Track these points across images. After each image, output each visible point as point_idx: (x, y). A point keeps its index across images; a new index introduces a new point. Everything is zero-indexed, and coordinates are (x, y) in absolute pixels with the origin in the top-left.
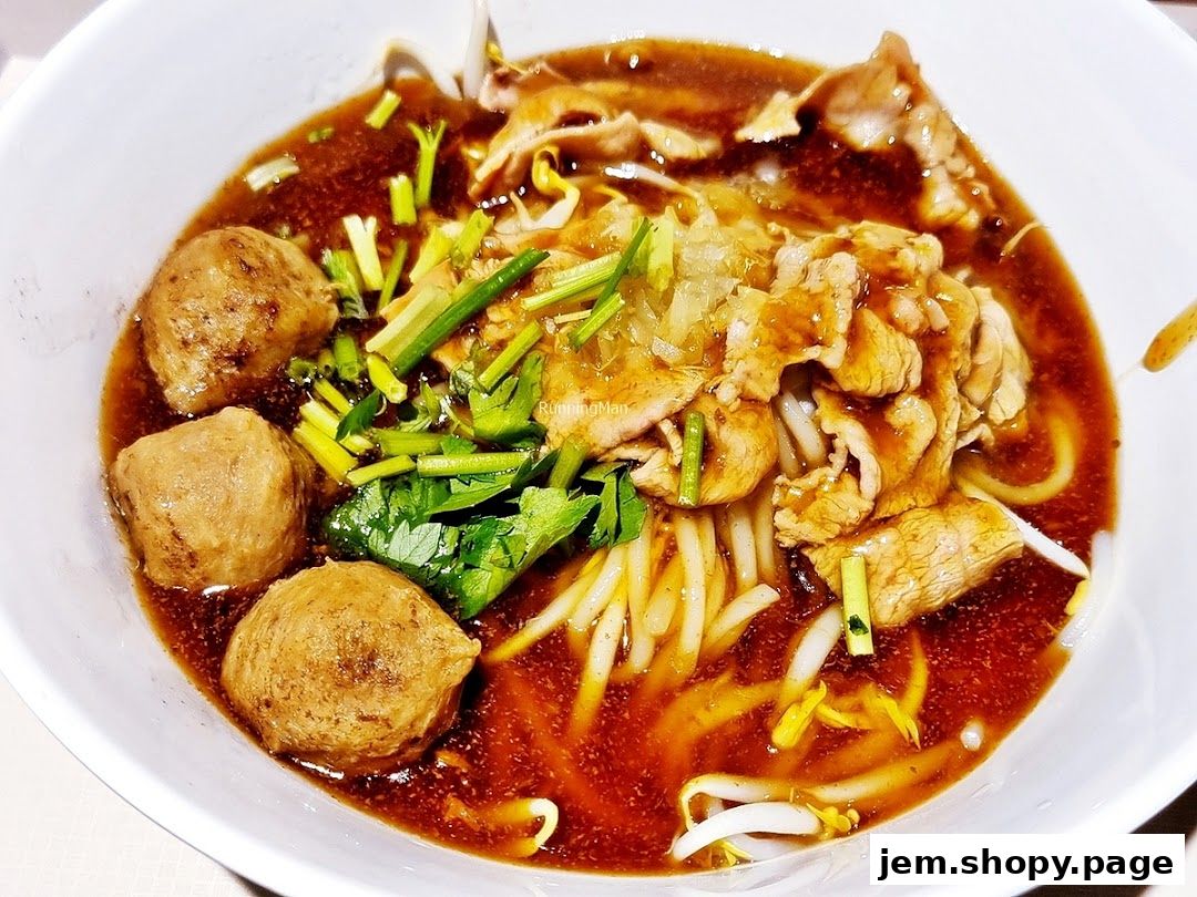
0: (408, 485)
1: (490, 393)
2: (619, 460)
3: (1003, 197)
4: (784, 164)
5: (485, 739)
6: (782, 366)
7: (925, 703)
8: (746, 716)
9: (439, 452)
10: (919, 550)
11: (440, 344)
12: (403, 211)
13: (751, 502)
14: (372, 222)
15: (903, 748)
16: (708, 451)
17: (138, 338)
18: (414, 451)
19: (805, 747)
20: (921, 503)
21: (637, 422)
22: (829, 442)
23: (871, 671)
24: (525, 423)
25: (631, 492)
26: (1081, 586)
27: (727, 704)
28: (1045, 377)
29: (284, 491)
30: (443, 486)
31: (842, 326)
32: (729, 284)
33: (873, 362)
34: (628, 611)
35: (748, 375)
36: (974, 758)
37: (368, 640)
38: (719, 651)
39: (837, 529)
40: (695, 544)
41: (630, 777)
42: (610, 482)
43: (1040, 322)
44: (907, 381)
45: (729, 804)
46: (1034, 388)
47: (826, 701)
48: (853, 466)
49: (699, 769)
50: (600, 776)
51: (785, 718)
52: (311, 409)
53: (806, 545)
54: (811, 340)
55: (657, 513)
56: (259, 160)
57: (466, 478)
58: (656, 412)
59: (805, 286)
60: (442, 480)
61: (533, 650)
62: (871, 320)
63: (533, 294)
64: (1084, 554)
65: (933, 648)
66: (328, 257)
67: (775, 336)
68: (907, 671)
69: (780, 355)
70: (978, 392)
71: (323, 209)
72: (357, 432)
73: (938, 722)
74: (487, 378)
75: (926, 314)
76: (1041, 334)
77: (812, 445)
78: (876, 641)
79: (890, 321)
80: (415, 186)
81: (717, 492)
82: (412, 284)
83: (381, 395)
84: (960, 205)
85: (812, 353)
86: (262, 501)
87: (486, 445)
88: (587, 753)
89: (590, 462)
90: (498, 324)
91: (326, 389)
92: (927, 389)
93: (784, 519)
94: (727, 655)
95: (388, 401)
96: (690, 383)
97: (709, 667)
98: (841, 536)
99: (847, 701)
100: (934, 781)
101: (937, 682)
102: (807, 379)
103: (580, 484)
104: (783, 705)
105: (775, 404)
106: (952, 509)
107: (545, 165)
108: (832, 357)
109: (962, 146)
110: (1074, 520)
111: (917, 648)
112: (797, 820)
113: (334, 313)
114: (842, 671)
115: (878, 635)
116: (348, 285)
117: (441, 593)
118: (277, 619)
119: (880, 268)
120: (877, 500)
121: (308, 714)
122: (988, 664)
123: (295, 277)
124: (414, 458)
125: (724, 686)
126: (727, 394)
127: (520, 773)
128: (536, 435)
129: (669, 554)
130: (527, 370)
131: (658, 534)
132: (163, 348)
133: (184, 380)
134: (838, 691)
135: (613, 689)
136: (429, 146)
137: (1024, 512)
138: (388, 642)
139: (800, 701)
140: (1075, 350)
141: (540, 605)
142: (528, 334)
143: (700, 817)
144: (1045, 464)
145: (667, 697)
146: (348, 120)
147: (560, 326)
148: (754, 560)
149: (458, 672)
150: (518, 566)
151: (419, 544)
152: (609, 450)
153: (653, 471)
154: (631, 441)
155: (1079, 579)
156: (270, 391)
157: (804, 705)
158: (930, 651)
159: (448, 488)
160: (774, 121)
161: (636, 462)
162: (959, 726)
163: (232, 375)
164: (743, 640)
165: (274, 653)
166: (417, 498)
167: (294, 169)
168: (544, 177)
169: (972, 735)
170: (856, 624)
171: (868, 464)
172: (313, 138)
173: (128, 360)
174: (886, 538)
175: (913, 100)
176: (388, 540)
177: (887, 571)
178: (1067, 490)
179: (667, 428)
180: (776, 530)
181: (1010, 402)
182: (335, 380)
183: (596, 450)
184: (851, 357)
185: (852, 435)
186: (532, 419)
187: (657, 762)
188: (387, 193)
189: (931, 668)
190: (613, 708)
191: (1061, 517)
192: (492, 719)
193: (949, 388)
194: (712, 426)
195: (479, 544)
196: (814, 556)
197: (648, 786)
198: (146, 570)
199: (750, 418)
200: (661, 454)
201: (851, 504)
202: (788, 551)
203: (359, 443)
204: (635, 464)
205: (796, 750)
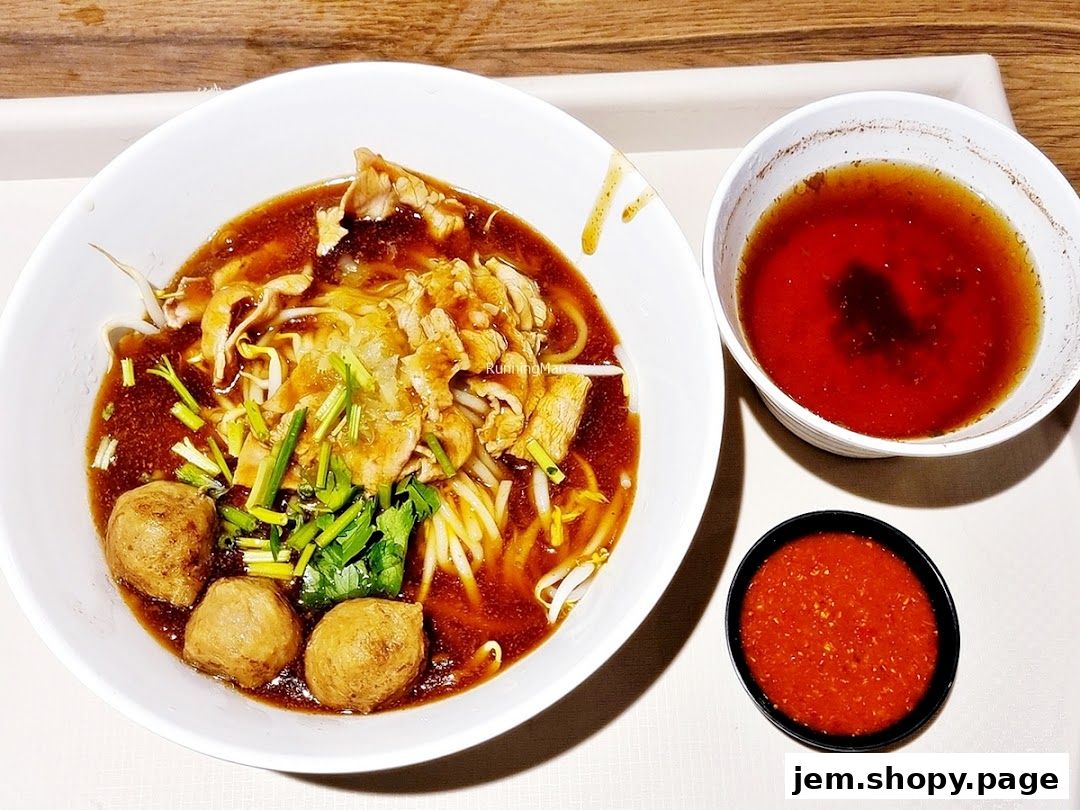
0: (321, 557)
1: (325, 489)
2: (406, 476)
3: (465, 200)
4: (353, 256)
5: (444, 639)
6: (447, 385)
7: (599, 481)
8: (535, 544)
9: (320, 532)
10: (554, 418)
11: (282, 481)
12: (194, 423)
13: (475, 453)
14: (186, 440)
15: (603, 508)
16: (445, 446)
17: (131, 588)
18: (309, 540)
19: (567, 538)
20: (540, 396)
21: (405, 455)
22: (486, 400)
23: (568, 484)
24: (351, 490)
25: (423, 487)
26: (623, 378)
27: (525, 544)
28: (545, 285)
29: (279, 605)
30: (335, 544)
31: (460, 348)
32: (395, 359)
33: (483, 354)
34: (459, 538)
35: (437, 400)
36: (631, 490)
37: (376, 637)
38: (505, 524)
39: (515, 435)
40: (465, 489)
41: (511, 608)
42: (410, 489)
43: (525, 256)
44: (501, 350)
45: (557, 584)
46: (545, 294)
47: (562, 513)
48: (503, 403)
49: (535, 581)
50: (499, 617)
51: (553, 533)
52: (248, 557)
53: (506, 450)
54: (451, 363)
55: (439, 487)
56: (93, 451)
57: (342, 533)
58: (410, 445)
59: (430, 339)
60: (333, 543)
61: (433, 585)
62: (468, 334)
63: (313, 431)
64: (615, 362)
65: (585, 454)
66: (180, 473)
67: (436, 374)
68: (582, 473)
69: (443, 380)
70: (528, 325)
71: (150, 452)
72: (279, 550)
73: (608, 486)
74: (320, 483)
75: (487, 312)
76: (529, 262)
77: (480, 406)
78: (562, 470)
79: (476, 328)
80: (186, 404)
81: (460, 459)
82: (237, 458)
83: (275, 525)
84: (449, 219)
85: (455, 369)
86: (275, 618)
87: (338, 513)
88: (487, 612)
89: (395, 486)
90: (305, 454)
91: (244, 542)
92: (511, 346)
93: (491, 447)
94: (509, 524)
95: (281, 526)
96: (415, 422)
97: (507, 534)
98: (519, 436)
99: (569, 506)
100: (624, 511)
101: (597, 468)
102: (461, 381)
103: (397, 499)
104: (546, 528)
105: (456, 402)
106: (554, 388)
107: (244, 345)
108: (465, 364)
109: (429, 183)
110: (601, 349)
111: (580, 460)
112: (585, 569)
113: (211, 501)
114: (558, 494)
115: (561, 466)
116: (207, 483)
117: (378, 593)
118: (330, 660)
119: (451, 301)
120: (523, 411)
121: (376, 686)
122: (611, 445)
123: (181, 499)
124: (312, 542)
125: (518, 539)
126: (434, 415)
127: (469, 641)
128: (359, 491)
129: (457, 499)
130: (335, 466)
131: (446, 495)
132: (153, 584)
133: (177, 591)
134: (563, 503)
135: (477, 575)
136: (170, 376)
137: (579, 360)
138: (385, 632)
139: (552, 521)
140: (548, 261)
141: (421, 563)
142: (325, 449)
143: (549, 600)
144: (572, 328)
145: (499, 561)
146: (114, 391)
147: (336, 436)
148: (490, 474)
149: (420, 622)
150: (404, 557)
151: (348, 578)
152: (399, 475)
153: (427, 472)
154: (406, 465)
155: (621, 376)
156: (219, 562)
157: (556, 521)
158: (585, 457)
159: (338, 543)
160: (329, 231)
161: (415, 472)
162: (618, 480)
163: (196, 571)
164: (510, 511)
165: (341, 674)
166: (331, 560)
167: (114, 443)
168: (248, 352)
169: (625, 481)
170: (551, 470)
171: (510, 399)
172: (106, 417)
173: (135, 599)
174: (537, 422)
175: (392, 180)
176: (335, 589)
177: (547, 436)
178: (589, 336)
179: (420, 449)
180: (490, 454)
181: (541, 311)
182: (245, 534)
183: (393, 479)
184: (472, 359)
185: (494, 390)
186: (353, 485)
187: (516, 593)
188: (175, 418)
189: (590, 463)
190: (484, 585)
191: (596, 352)
192: (441, 629)
193: (518, 336)
194: (439, 435)
195: (378, 559)
196: (513, 452)
197: (521, 605)
198: (242, 686)
199: (451, 419)
200: (424, 462)
201: (514, 420)
202: (501, 458)
203: (284, 555)
204: (415, 474)
205: (565, 543)
